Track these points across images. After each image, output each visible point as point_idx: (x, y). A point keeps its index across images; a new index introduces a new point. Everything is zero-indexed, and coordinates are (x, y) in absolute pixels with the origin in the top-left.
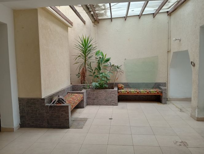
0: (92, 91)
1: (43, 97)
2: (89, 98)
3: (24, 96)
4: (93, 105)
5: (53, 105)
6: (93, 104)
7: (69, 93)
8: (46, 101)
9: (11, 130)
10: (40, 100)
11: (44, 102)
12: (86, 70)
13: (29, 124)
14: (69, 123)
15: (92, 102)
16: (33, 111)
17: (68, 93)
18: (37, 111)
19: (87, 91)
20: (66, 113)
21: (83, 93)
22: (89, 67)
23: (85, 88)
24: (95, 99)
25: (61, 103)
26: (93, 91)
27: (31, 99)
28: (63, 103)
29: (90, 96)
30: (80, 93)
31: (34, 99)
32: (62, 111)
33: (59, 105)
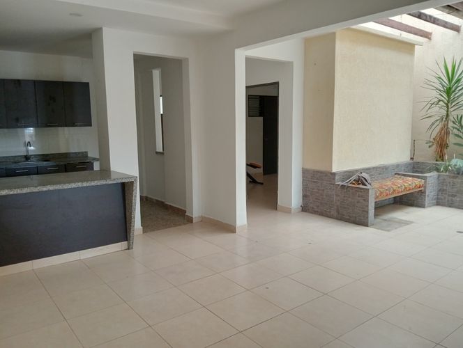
0: (450, 177)
1: (334, 171)
2: (444, 190)
3: (310, 166)
4: (450, 207)
5: (346, 185)
6: (451, 205)
7: (399, 174)
8: (337, 177)
9: (287, 211)
10: (329, 174)
11: (334, 179)
12: (447, 133)
13: (313, 208)
14: (368, 218)
15: (448, 201)
16: (319, 190)
17: (396, 174)
18: (323, 190)
19: (439, 176)
20: (364, 200)
21: (425, 178)
22: (455, 126)
23: (438, 170)
24: (456, 196)
25: (359, 184)
26: (454, 177)
27: (318, 172)
28: (364, 184)
29: (445, 188)
30: (418, 177)
31: (321, 172)
32: (359, 197)
33: (356, 186)
